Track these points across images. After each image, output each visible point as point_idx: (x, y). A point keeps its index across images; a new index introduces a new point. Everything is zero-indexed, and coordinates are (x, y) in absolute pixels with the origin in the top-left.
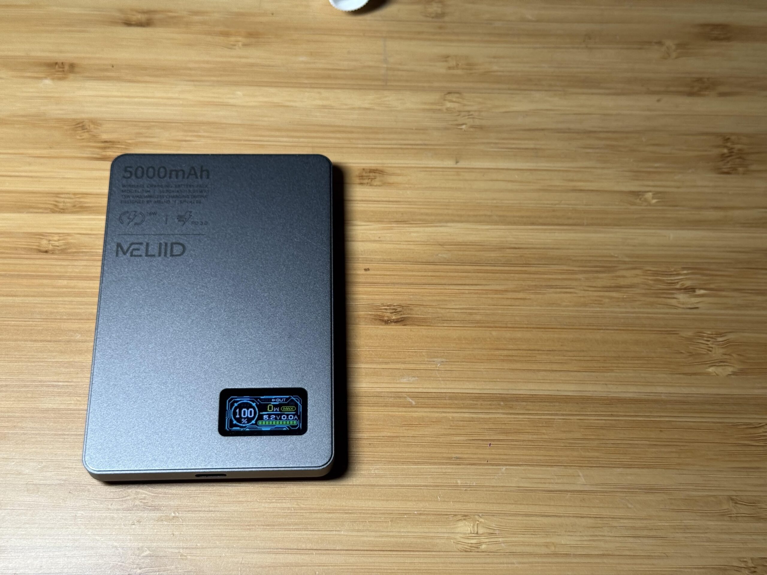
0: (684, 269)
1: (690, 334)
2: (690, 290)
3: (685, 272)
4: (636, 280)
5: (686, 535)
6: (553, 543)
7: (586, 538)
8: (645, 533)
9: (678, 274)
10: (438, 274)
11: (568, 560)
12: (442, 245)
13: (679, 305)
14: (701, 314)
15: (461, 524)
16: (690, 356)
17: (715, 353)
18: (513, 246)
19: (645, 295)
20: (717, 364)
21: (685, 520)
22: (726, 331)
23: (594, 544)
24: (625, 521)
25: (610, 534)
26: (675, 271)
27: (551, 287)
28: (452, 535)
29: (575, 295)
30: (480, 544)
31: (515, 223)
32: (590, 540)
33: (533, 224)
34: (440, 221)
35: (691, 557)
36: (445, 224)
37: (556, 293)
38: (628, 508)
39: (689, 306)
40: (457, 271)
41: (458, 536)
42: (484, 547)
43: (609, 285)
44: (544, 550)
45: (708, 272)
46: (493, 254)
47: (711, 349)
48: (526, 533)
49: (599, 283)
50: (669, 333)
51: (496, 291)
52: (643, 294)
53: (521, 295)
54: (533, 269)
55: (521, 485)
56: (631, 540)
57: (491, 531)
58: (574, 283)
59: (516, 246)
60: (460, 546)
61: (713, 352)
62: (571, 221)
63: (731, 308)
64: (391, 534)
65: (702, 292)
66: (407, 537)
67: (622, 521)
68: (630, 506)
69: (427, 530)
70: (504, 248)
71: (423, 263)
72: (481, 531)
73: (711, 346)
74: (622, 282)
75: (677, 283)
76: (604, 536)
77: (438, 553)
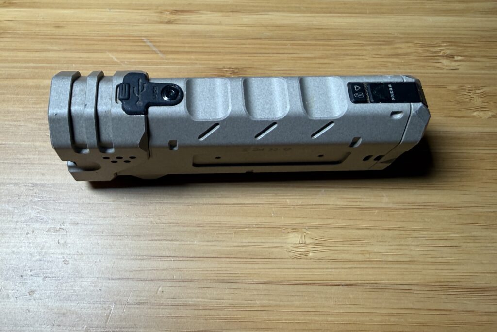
0: (443, 42)
1: (455, 87)
2: (451, 57)
3: (445, 44)
4: (409, 50)
5: (477, 244)
6: (368, 251)
7: (393, 247)
8: (441, 243)
9: (440, 46)
10: (263, 46)
11: (381, 266)
12: (266, 26)
13: (444, 67)
14: (462, 74)
15: (291, 235)
16: (457, 103)
17: (476, 101)
18: (318, 27)
19: (417, 60)
20: (479, 110)
21: (474, 232)
22: (482, 85)
23: (402, 252)
24: (425, 233)
25: (413, 243)
26: (437, 44)
27: (348, 55)
28: (285, 245)
29: (366, 60)
30: (308, 252)
31: (317, 12)
32: (397, 249)
33: (330, 12)
34: (263, 11)
35: (482, 263)
36: (267, 13)
37: (351, 59)
38: (425, 222)
39: (452, 68)
40: (277, 44)
41: (289, 246)
42: (311, 254)
43: (390, 53)
44: (360, 257)
45: (462, 44)
46: (303, 33)
47: (472, 98)
48: (345, 243)
49: (383, 52)
50: (439, 87)
51: (308, 58)
52: (416, 59)
53: (326, 61)
54: (334, 43)
55: (338, 203)
56: (431, 248)
57: (317, 242)
58: (364, 53)
59: (320, 27)
60: (291, 254)
61: (475, 100)
62: (357, 11)
63: (483, 69)
64: (235, 244)
65: (459, 58)
66: (248, 246)
67: (422, 233)
68: (426, 220)
69: (263, 241)
70: (310, 29)
71: (252, 39)
72: (308, 241)
73: (472, 96)
74: (400, 51)
75: (440, 52)
76: (409, 245)
77: (274, 260)
